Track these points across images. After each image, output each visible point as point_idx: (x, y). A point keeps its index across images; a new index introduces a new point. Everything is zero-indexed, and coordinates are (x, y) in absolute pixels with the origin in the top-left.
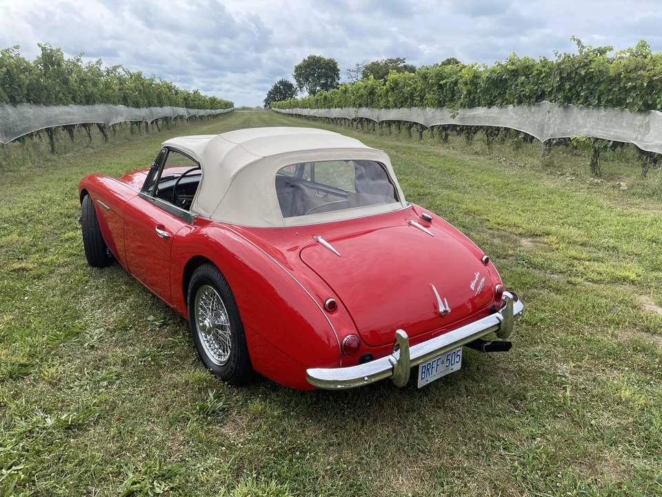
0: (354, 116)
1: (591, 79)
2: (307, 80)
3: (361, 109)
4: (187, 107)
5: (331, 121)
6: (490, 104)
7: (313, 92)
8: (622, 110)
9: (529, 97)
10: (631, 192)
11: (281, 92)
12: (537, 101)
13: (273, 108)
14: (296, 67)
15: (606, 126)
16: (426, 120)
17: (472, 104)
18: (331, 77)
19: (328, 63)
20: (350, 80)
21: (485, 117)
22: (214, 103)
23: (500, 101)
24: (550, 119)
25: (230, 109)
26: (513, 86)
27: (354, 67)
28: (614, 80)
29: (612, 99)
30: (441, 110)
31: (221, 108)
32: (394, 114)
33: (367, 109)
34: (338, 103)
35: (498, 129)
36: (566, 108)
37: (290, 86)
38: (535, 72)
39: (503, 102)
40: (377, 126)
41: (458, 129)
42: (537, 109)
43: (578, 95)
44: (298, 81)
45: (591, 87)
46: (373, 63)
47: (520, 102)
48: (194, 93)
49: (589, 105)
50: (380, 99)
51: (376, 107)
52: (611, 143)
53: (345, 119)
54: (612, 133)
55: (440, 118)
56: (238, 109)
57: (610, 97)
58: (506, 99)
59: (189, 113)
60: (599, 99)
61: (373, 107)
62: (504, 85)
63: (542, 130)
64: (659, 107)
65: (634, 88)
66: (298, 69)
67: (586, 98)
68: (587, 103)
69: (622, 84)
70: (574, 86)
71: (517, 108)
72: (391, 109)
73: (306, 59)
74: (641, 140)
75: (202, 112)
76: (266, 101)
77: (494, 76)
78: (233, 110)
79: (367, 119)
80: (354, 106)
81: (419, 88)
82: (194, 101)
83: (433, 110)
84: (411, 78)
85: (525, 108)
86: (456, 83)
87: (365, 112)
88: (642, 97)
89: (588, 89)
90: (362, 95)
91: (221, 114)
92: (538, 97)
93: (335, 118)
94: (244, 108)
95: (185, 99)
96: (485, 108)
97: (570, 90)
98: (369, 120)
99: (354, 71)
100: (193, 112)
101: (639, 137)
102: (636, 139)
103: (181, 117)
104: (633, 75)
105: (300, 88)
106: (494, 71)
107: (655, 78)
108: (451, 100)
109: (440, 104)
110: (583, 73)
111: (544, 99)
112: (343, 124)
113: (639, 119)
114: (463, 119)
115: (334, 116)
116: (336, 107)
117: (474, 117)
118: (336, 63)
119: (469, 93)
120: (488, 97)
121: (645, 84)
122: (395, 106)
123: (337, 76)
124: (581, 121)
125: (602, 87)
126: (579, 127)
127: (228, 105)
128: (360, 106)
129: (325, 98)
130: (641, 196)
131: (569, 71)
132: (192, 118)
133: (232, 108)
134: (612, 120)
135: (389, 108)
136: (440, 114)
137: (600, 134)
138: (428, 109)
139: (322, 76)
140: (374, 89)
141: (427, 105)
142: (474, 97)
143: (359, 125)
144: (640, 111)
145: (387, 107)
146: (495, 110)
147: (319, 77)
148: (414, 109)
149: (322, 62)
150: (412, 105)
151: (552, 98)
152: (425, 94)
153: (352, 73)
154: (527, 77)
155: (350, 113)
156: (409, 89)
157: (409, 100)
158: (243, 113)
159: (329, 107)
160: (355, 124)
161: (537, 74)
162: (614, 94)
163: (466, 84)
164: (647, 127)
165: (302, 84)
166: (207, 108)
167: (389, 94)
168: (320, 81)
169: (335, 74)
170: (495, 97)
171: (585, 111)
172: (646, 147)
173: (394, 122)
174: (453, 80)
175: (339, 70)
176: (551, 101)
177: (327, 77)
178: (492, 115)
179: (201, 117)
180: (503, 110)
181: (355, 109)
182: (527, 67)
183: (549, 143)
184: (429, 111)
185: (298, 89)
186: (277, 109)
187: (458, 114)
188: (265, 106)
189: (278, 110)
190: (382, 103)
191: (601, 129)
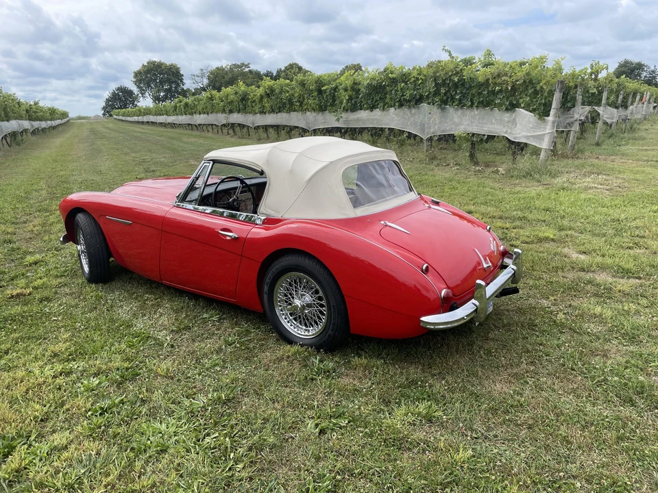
0: (224, 122)
1: (463, 85)
2: (149, 86)
3: (231, 115)
4: (30, 120)
5: (195, 128)
6: (372, 108)
7: (157, 99)
8: (492, 109)
9: (409, 101)
10: (509, 175)
11: (121, 99)
12: (416, 104)
13: (115, 117)
14: (135, 73)
15: (479, 123)
16: (308, 123)
17: (354, 108)
18: (175, 82)
19: (170, 68)
20: (196, 86)
21: (369, 120)
22: (53, 114)
23: (381, 104)
24: (430, 119)
25: (66, 120)
26: (393, 92)
27: (198, 72)
28: (482, 85)
29: (483, 101)
30: (323, 114)
31: (59, 119)
32: (270, 119)
33: (240, 115)
34: (203, 109)
35: (382, 130)
36: (443, 109)
37: (130, 93)
38: (413, 79)
39: (384, 106)
40: (252, 132)
41: (343, 131)
42: (416, 110)
43: (453, 99)
44: (138, 87)
45: (464, 92)
46: (217, 68)
47: (401, 105)
48: (35, 104)
49: (463, 106)
50: (254, 104)
51: (250, 113)
52: (486, 137)
53: (212, 125)
54: (486, 129)
55: (323, 121)
56: (73, 119)
57: (481, 99)
58: (387, 103)
59: (32, 126)
60: (472, 101)
61: (246, 113)
62: (383, 91)
63: (423, 130)
64: (523, 105)
65: (501, 91)
66: (137, 74)
67: (460, 100)
68: (461, 105)
69: (490, 89)
70: (449, 91)
71: (398, 111)
72: (267, 114)
73: (146, 64)
74: (511, 133)
75: (44, 124)
76: (104, 108)
77: (374, 83)
78: (69, 120)
79: (239, 125)
80: (224, 111)
81: (297, 94)
82: (35, 112)
83: (314, 114)
84: (288, 85)
85: (405, 109)
86: (335, 89)
87: (236, 118)
88: (508, 98)
89: (461, 93)
90: (232, 102)
91: (59, 125)
92: (418, 100)
93: (200, 125)
94: (80, 118)
95: (27, 111)
96: (367, 111)
97: (445, 94)
98: (242, 126)
99: (198, 76)
100: (36, 124)
101: (509, 131)
102: (506, 132)
103: (26, 131)
104: (499, 81)
105: (142, 94)
106: (373, 79)
107: (518, 83)
108: (333, 105)
109: (322, 109)
110: (456, 79)
111: (422, 102)
112: (211, 130)
113: (507, 116)
114: (346, 121)
115: (198, 122)
116: (200, 114)
117: (358, 120)
118: (178, 68)
119: (350, 98)
120: (369, 102)
121: (510, 88)
122: (272, 111)
123: (182, 81)
124: (456, 120)
125: (474, 91)
126: (457, 125)
127: (64, 115)
128: (231, 112)
129: (186, 104)
130: (518, 177)
131: (444, 78)
132: (35, 132)
133: (68, 118)
134: (483, 118)
135: (265, 113)
136: (321, 118)
137: (475, 130)
138: (308, 113)
139: (165, 82)
140: (246, 96)
141: (307, 109)
142: (356, 102)
143: (231, 131)
144: (507, 109)
145: (262, 112)
146: (377, 113)
147: (162, 82)
148: (294, 114)
149: (163, 67)
150: (289, 111)
151: (430, 101)
152: (304, 99)
153: (197, 78)
154: (406, 83)
155: (221, 118)
156: (287, 95)
157: (288, 106)
158: (82, 124)
159: (192, 114)
160: (225, 131)
161: (414, 81)
162: (483, 96)
163: (346, 90)
164: (514, 122)
165: (144, 90)
166: (48, 120)
167: (265, 100)
168: (163, 87)
169: (179, 79)
170: (377, 101)
171: (460, 112)
172: (515, 138)
173: (272, 126)
174: (333, 86)
175: (182, 75)
176: (429, 104)
177: (170, 83)
178: (376, 117)
179: (44, 130)
180: (385, 112)
181: (224, 115)
182: (404, 75)
183: (430, 139)
184: (310, 116)
185: (140, 95)
186: (121, 117)
187: (341, 117)
188: (104, 114)
189: (123, 118)
190: (257, 109)
191: (476, 126)
